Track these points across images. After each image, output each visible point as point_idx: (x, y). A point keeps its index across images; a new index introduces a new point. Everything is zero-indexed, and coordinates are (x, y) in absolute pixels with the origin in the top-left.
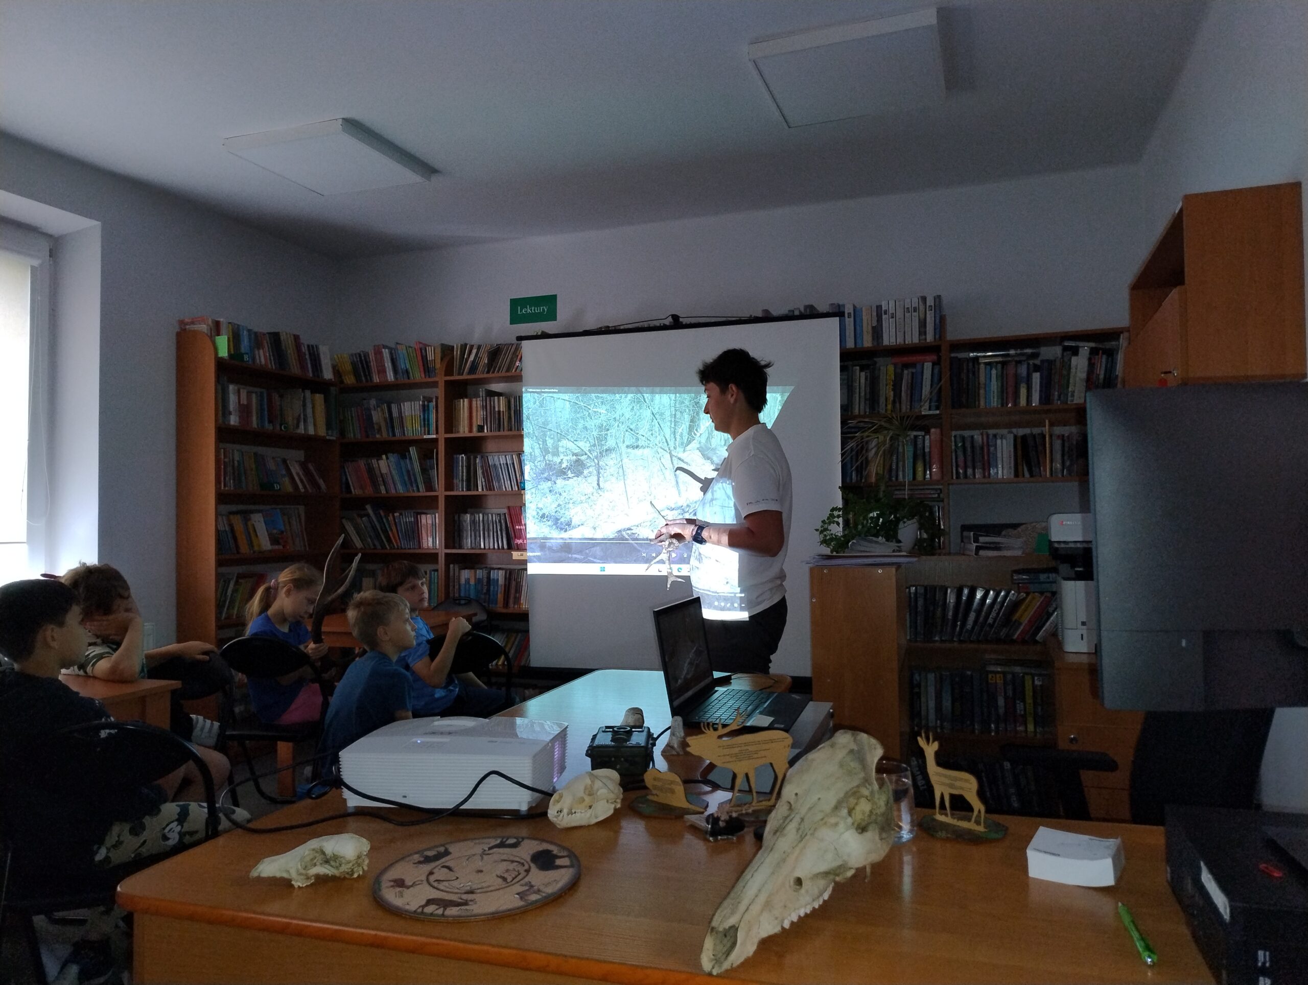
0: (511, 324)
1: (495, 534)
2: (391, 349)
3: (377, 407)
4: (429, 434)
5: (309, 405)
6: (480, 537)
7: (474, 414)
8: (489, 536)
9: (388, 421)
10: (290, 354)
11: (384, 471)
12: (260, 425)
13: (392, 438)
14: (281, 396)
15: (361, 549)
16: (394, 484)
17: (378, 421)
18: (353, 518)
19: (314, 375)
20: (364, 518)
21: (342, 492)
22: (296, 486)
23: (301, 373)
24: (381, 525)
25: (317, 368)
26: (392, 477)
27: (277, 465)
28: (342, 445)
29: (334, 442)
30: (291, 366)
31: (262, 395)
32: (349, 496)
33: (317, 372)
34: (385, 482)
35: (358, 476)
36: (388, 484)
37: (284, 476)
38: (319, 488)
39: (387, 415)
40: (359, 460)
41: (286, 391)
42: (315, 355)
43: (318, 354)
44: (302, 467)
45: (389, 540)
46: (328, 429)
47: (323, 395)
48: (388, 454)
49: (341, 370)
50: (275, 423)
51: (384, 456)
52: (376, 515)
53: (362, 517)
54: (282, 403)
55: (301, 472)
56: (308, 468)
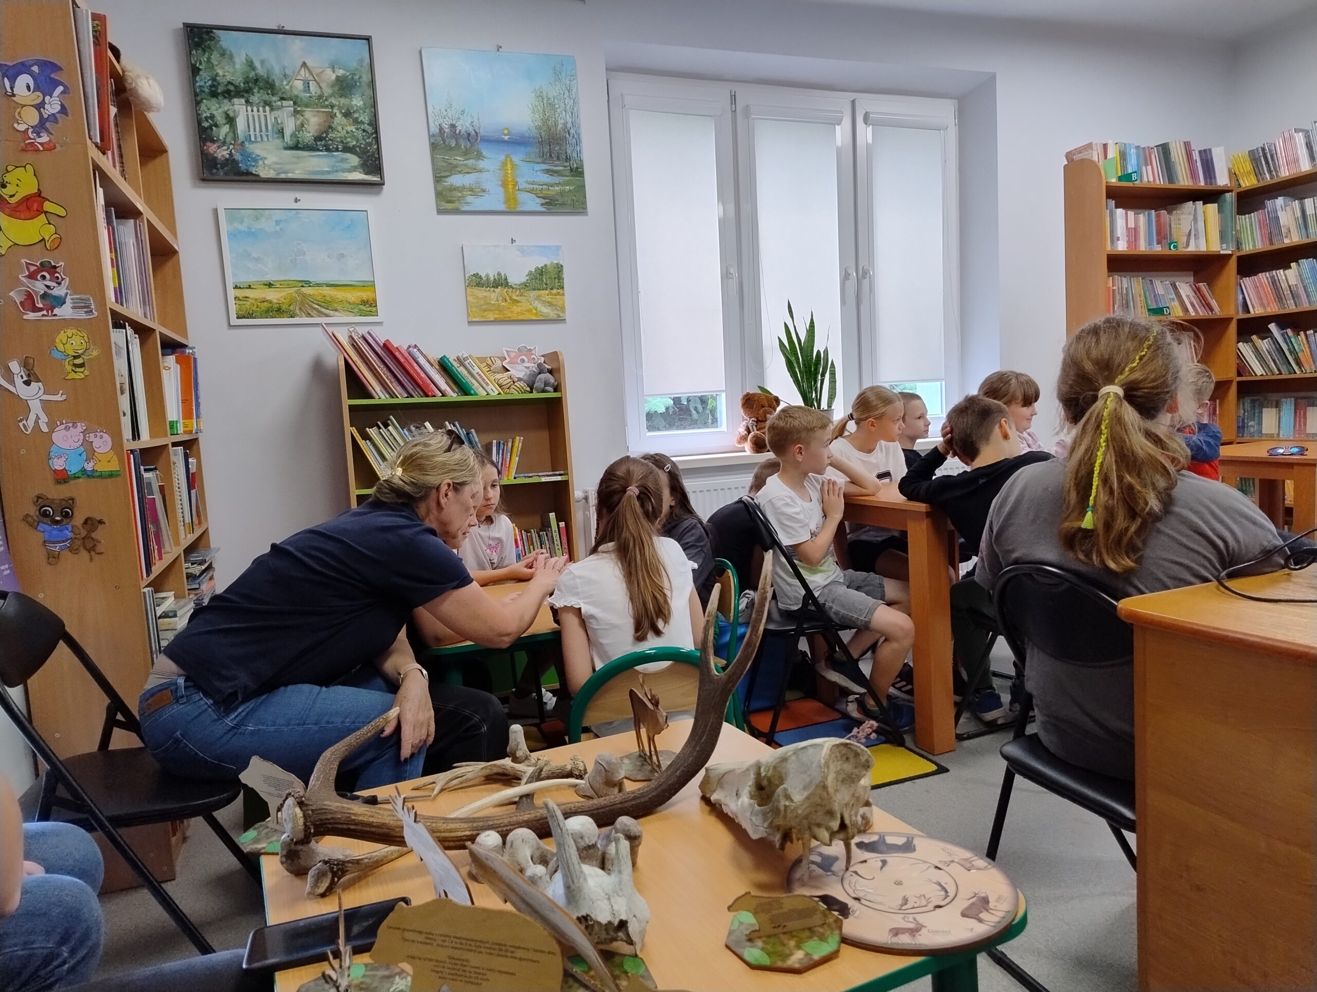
2: (1306, 132)
5: (1201, 218)
9: (1301, 221)
10: (1180, 165)
11: (1293, 282)
12: (1148, 247)
13: (1305, 241)
14: (1170, 213)
15: (1262, 375)
16: (1308, 296)
17: (1287, 223)
18: (1252, 341)
19: (1206, 183)
20: (1266, 340)
21: (1238, 313)
22: (1186, 310)
23: (1191, 183)
24: (1288, 346)
25: (1210, 175)
26: (1305, 288)
27: (1166, 289)
28: (1240, 259)
29: (1229, 256)
30: (1181, 178)
31: (1149, 215)
32: (1247, 316)
33: (1211, 179)
34: (1294, 296)
35: (1258, 293)
36: (1299, 297)
37: (1173, 299)
38: (1212, 310)
39: (1299, 214)
40: (1260, 274)
41: (1174, 206)
42: (1207, 161)
43: (1212, 159)
44: (1193, 289)
45: (1299, 363)
46: (1222, 243)
47: (1216, 205)
48: (1300, 261)
49: (1237, 173)
50: (1163, 243)
51: (1293, 265)
52: (1283, 335)
53: (1263, 339)
54: (1170, 221)
55: (1192, 294)
56: (1198, 289)
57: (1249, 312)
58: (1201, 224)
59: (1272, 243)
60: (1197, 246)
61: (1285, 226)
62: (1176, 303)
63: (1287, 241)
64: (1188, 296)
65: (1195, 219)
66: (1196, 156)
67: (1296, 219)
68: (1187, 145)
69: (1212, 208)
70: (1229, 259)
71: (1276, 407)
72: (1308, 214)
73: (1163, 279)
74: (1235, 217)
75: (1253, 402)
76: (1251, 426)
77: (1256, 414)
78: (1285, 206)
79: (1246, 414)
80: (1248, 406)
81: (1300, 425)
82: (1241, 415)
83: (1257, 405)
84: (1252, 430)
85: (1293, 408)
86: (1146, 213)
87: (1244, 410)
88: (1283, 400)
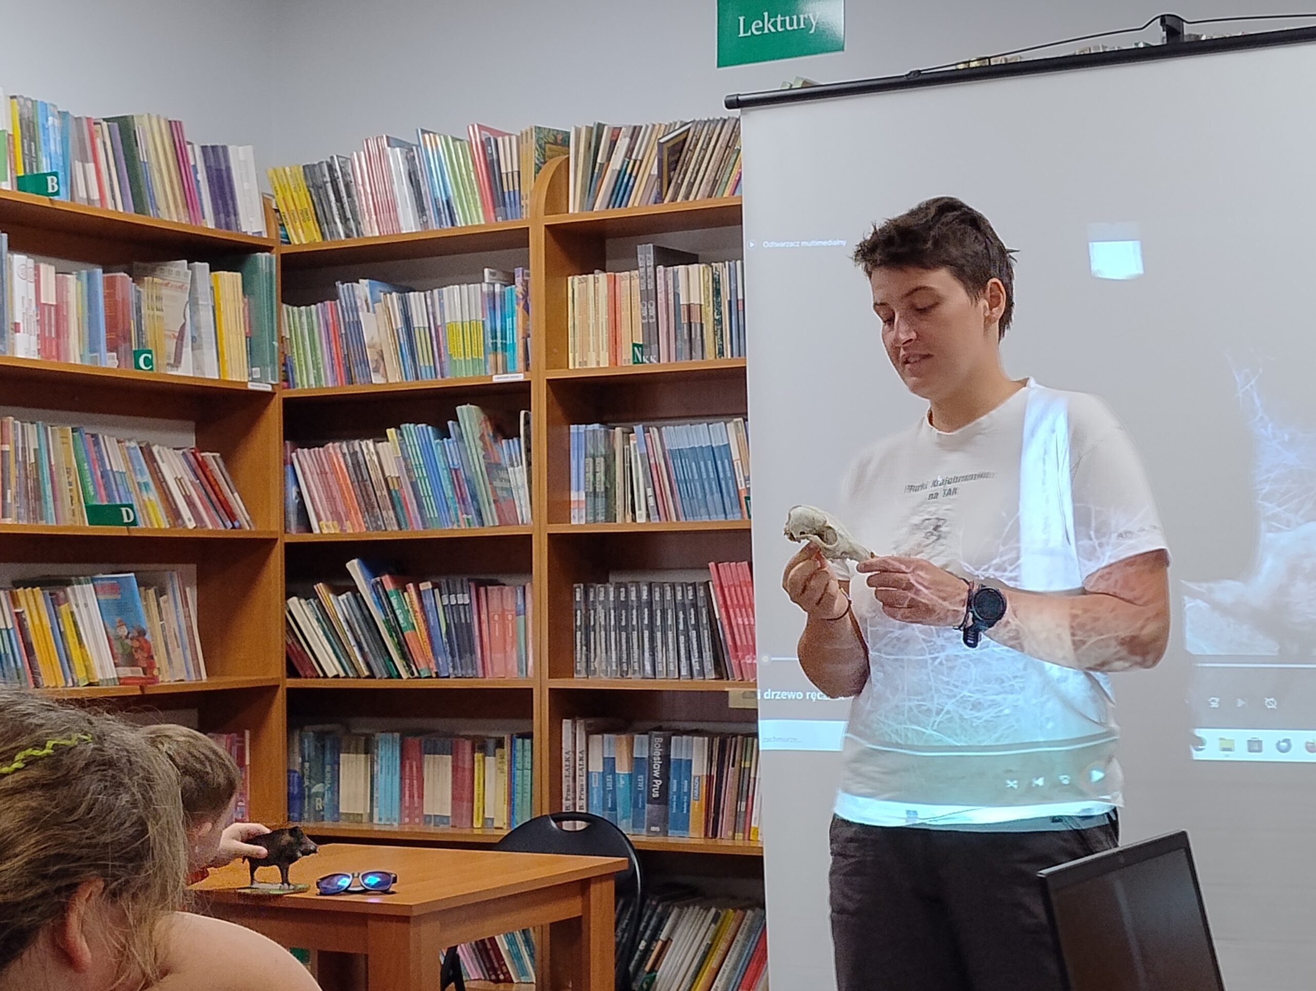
0: (719, 65)
1: (682, 638)
2: (408, 148)
3: (375, 301)
4: (505, 372)
5: (205, 302)
6: (641, 647)
7: (624, 314)
8: (665, 643)
9: (403, 338)
10: (160, 171)
11: (392, 471)
12: (88, 356)
13: (412, 384)
14: (137, 279)
15: (337, 676)
16: (420, 506)
17: (376, 340)
18: (316, 597)
19: (218, 224)
20: (344, 596)
21: (286, 529)
22: (174, 513)
23: (185, 220)
24: (386, 615)
25: (225, 205)
26: (414, 485)
27: (129, 460)
28: (289, 404)
29: (267, 397)
30: (161, 204)
31: (90, 277)
32: (306, 538)
33: (227, 215)
34: (395, 502)
35: (327, 487)
36: (404, 507)
37: (146, 485)
38: (232, 516)
39: (399, 324)
40: (330, 444)
41: (149, 265)
42: (219, 170)
43: (228, 169)
44: (190, 465)
45: (406, 655)
46: (252, 364)
47: (239, 274)
48: (402, 426)
49: (283, 209)
50: (122, 349)
51: (391, 432)
52: (374, 587)
53: (338, 592)
54: (139, 298)
55: (188, 477)
56: (202, 465)
57: (310, 530)
58: (206, 316)
59: (351, 381)
60: (198, 366)
61: (372, 346)
62: (152, 496)
63: (377, 379)
64: (179, 481)
65: (193, 302)
66: (196, 158)
67: (394, 333)
68: (175, 127)
69: (230, 280)
70: (266, 405)
71: (366, 753)
72: (416, 325)
73: (124, 433)
74: (279, 309)
75: (320, 737)
76: (317, 794)
77: (328, 768)
78: (374, 302)
79: (307, 765)
80: (309, 745)
81: (411, 796)
82: (297, 769)
83: (328, 744)
84: (319, 804)
85: (397, 753)
86: (84, 272)
87: (303, 757)
88: (379, 736)
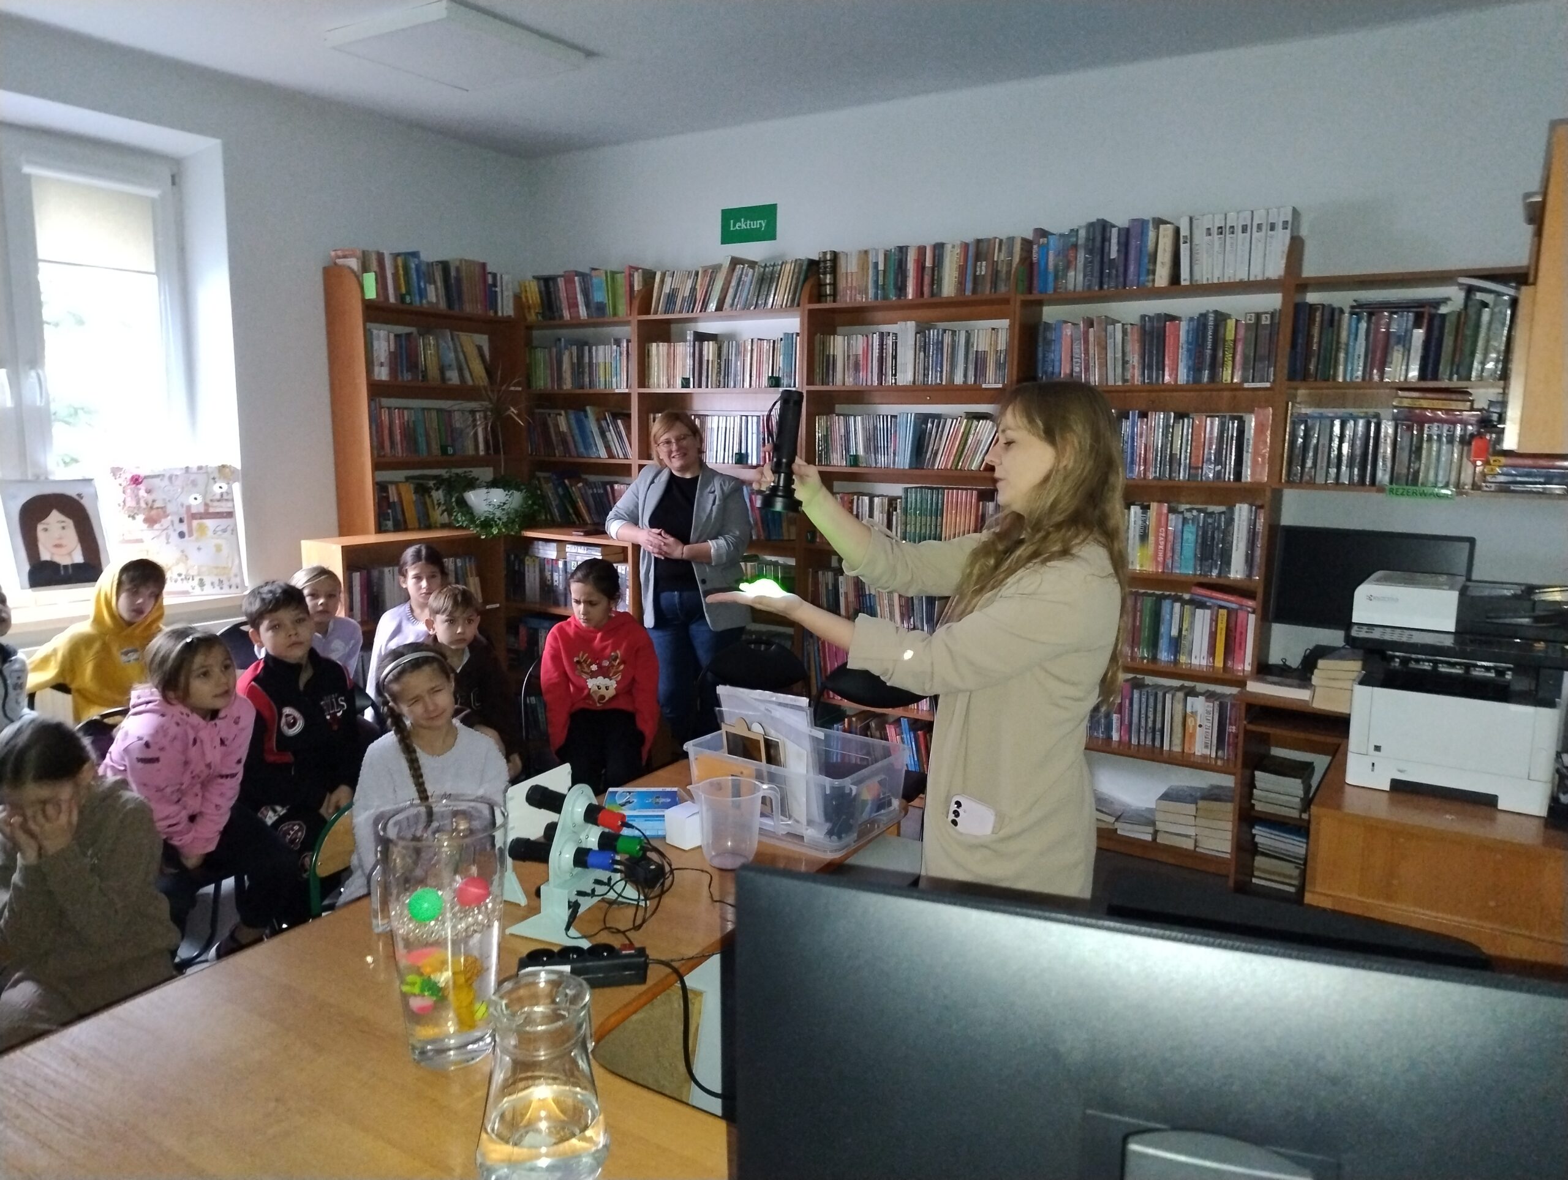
0: (722, 243)
4: (619, 387)
7: (676, 363)
13: (580, 390)
19: (487, 311)
23: (473, 310)
25: (491, 303)
33: (492, 306)
59: (554, 387)
63: (564, 387)
